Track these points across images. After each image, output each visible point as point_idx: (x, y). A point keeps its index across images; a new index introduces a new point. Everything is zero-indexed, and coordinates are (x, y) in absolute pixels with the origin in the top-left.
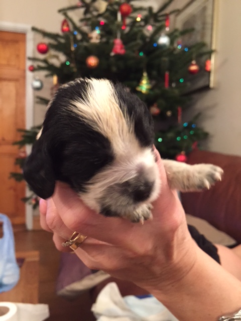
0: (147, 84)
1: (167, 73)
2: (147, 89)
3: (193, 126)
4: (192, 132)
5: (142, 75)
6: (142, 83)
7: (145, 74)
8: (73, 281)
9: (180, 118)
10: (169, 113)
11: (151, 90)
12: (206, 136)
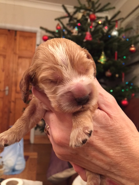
0: (104, 58)
1: (116, 52)
2: (104, 61)
3: (132, 84)
4: (131, 88)
5: (101, 53)
6: (101, 58)
7: (103, 53)
8: (58, 172)
9: (123, 79)
10: (117, 76)
11: (106, 62)
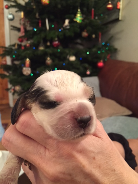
0: (80, 16)
1: (93, 9)
2: (80, 20)
3: (108, 44)
4: (107, 48)
5: (77, 11)
6: (77, 16)
7: (79, 10)
9: (100, 39)
10: (94, 36)
11: (83, 20)
12: (116, 50)
